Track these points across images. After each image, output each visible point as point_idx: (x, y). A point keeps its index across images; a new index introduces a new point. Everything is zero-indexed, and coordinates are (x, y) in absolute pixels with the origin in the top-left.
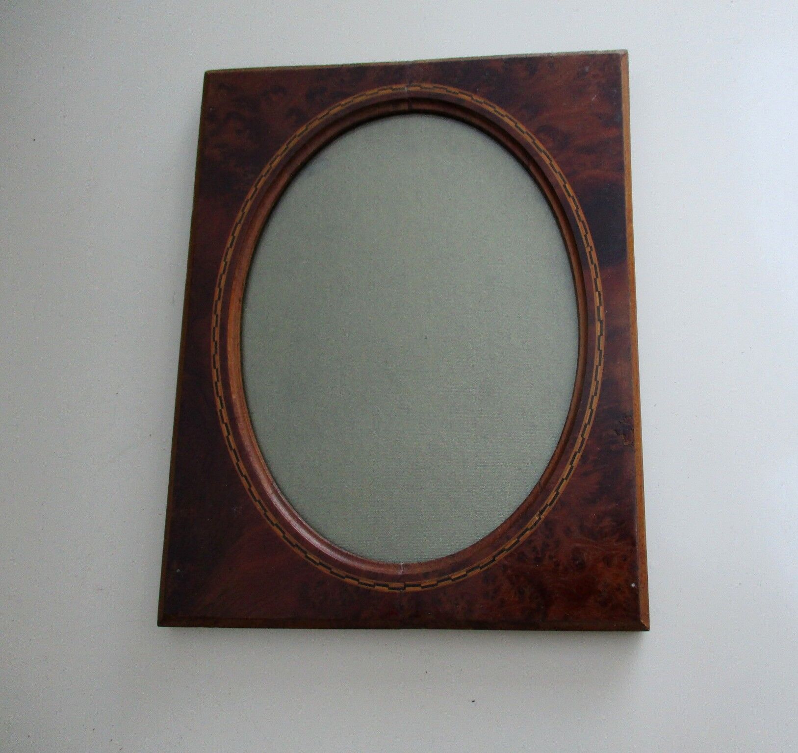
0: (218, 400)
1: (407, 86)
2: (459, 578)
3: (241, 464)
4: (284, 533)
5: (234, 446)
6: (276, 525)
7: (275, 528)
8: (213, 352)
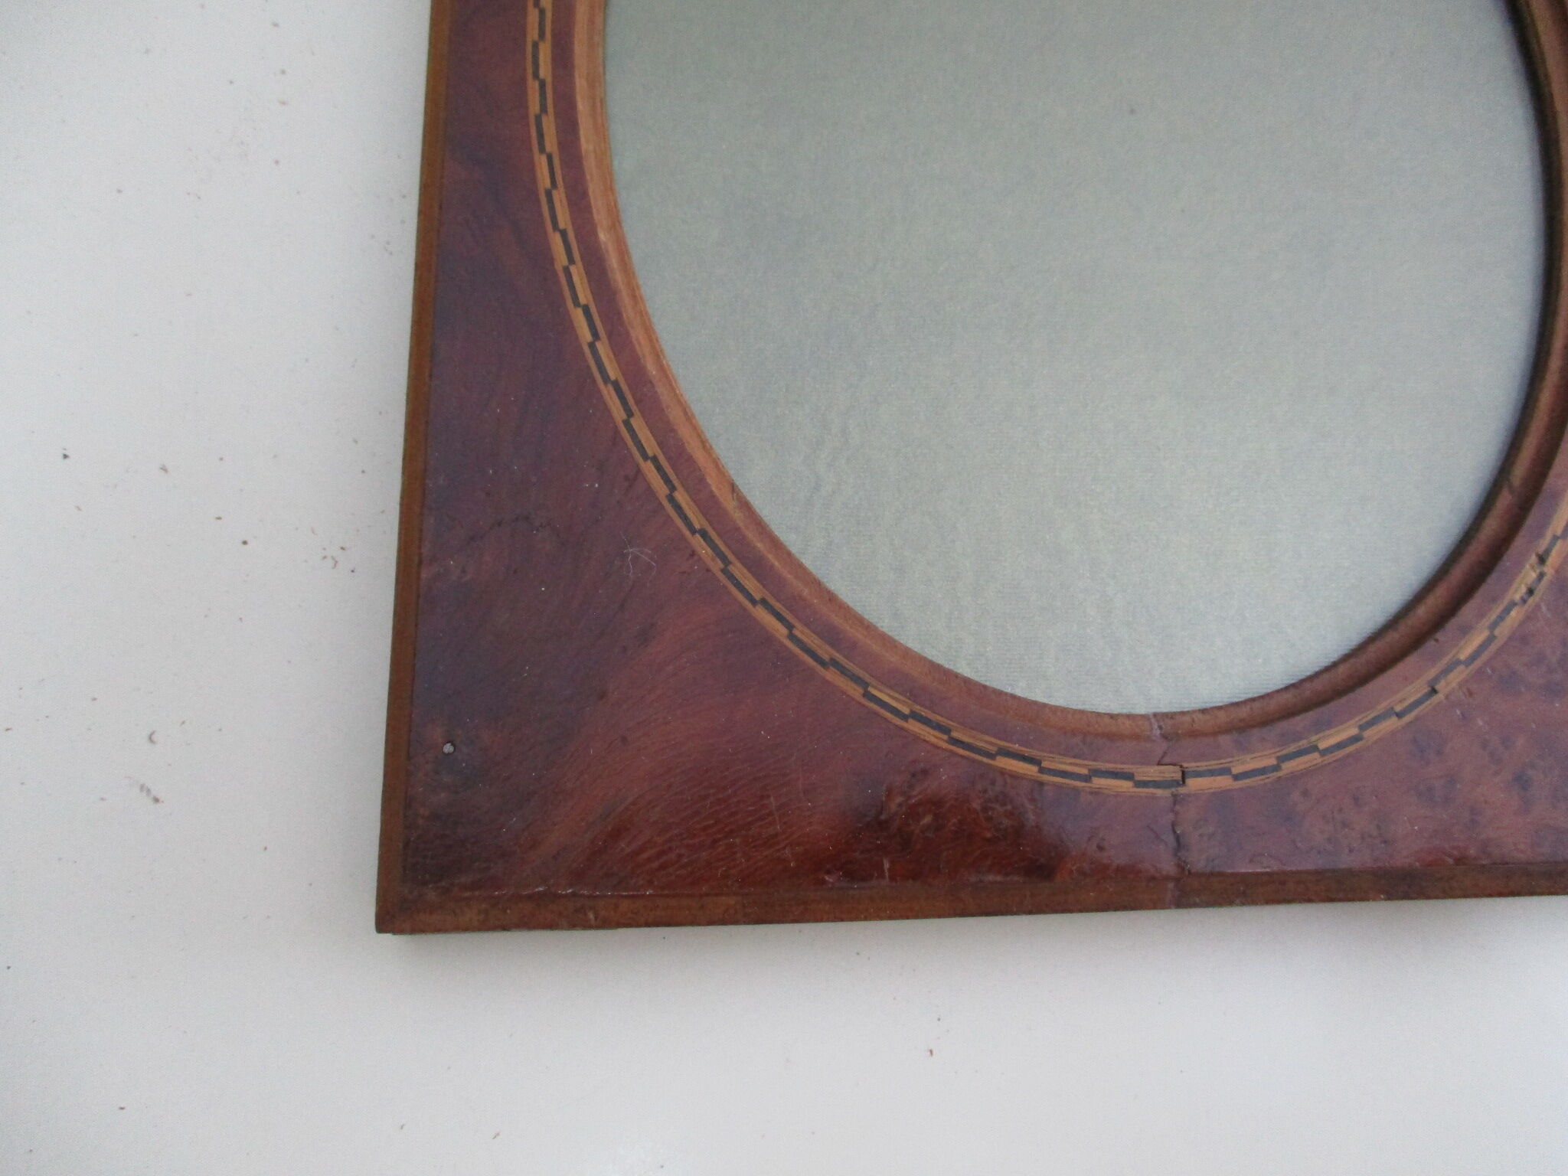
0: (556, 241)
2: (1340, 746)
3: (637, 423)
4: (790, 627)
5: (613, 373)
6: (764, 602)
7: (762, 615)
8: (534, 107)
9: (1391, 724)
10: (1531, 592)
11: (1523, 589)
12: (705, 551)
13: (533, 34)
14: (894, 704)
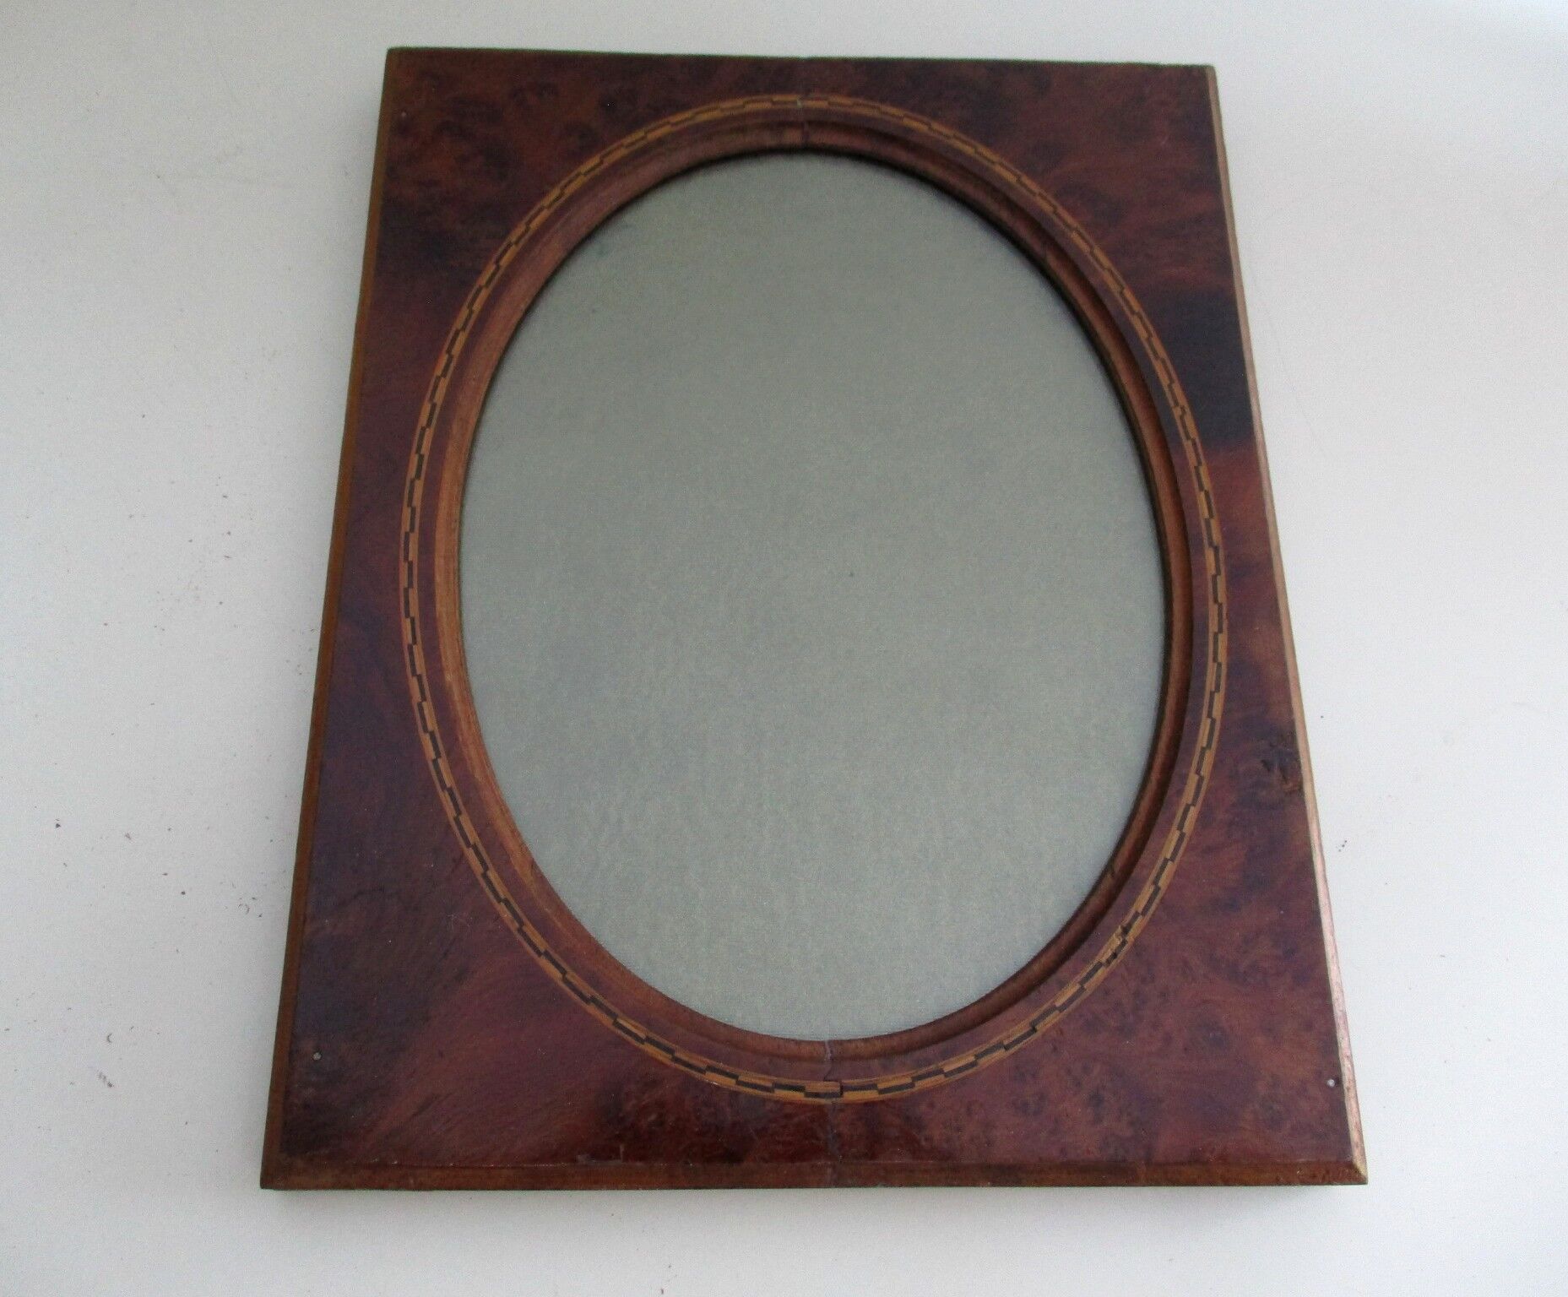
0: (414, 682)
1: (801, 99)
2: (960, 1070)
3: (465, 820)
4: (564, 972)
5: (449, 781)
6: (547, 954)
7: (543, 962)
8: (404, 583)
9: (1000, 1054)
10: (1115, 955)
11: (1110, 953)
12: (506, 915)
13: (406, 527)
14: (634, 1030)
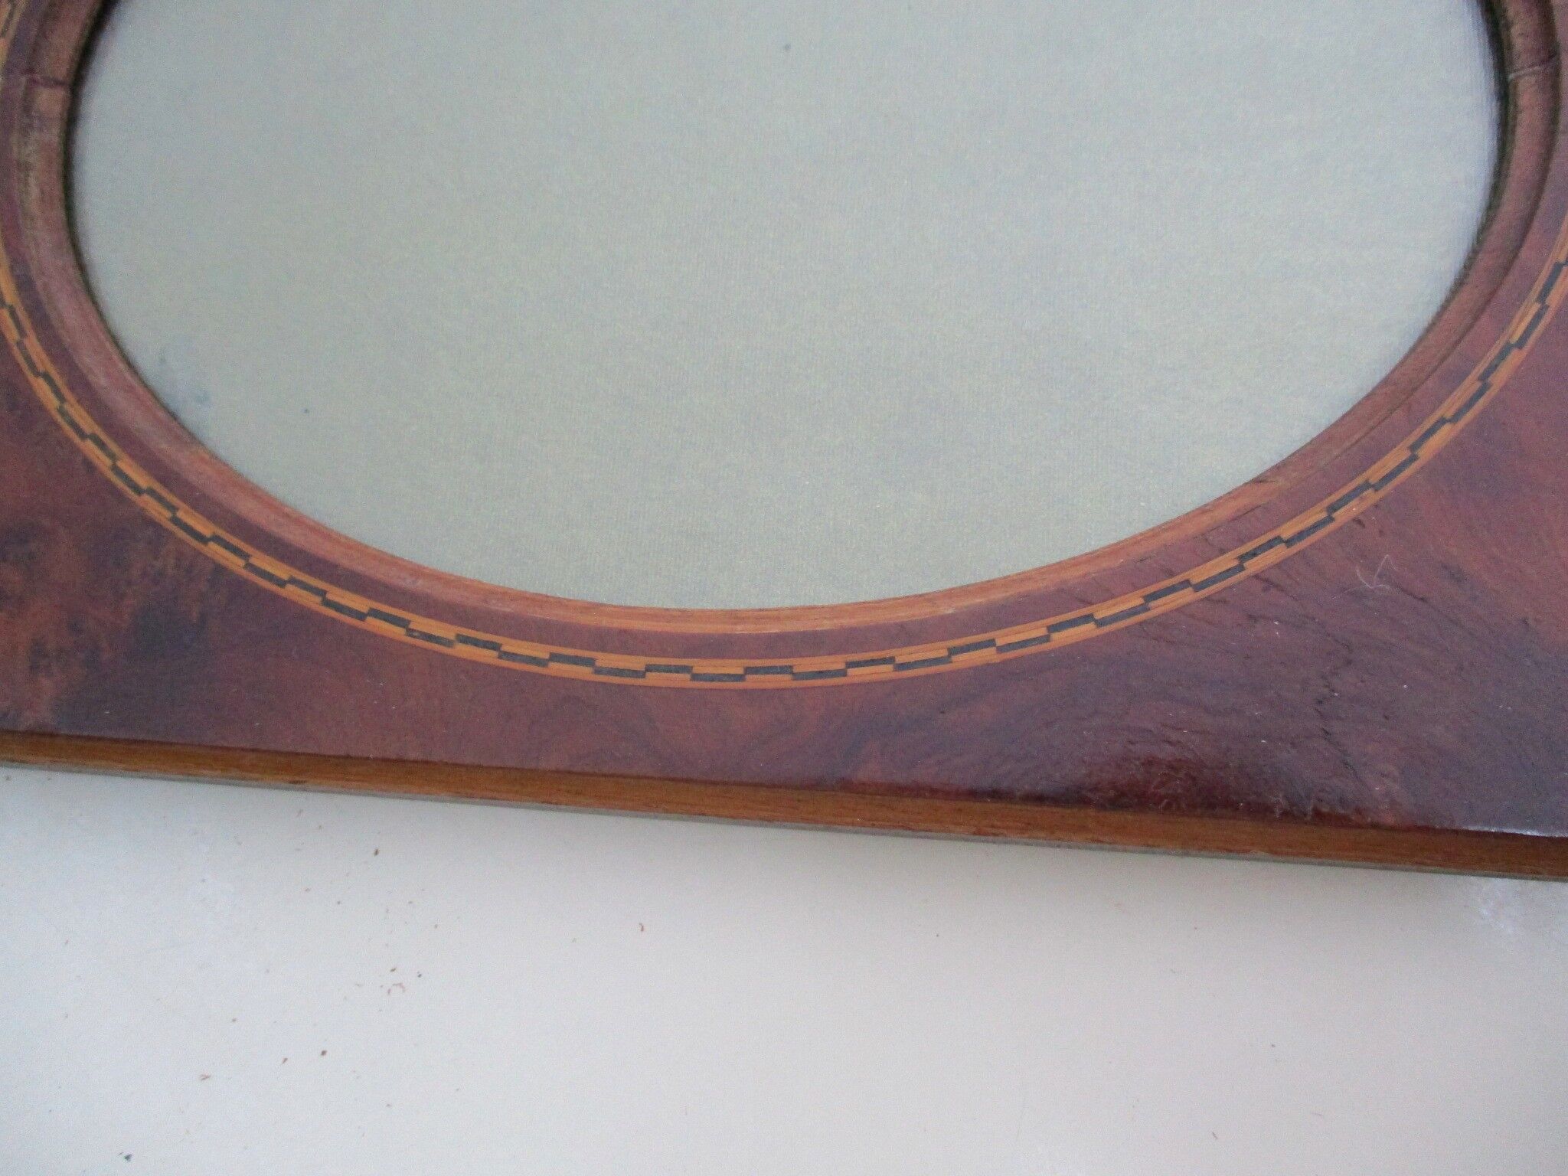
3: (1197, 575)
4: (1442, 421)
5: (1136, 601)
6: (1414, 447)
7: (1426, 452)
8: (784, 681)
12: (1354, 508)
13: (682, 680)
14: (1529, 319)
